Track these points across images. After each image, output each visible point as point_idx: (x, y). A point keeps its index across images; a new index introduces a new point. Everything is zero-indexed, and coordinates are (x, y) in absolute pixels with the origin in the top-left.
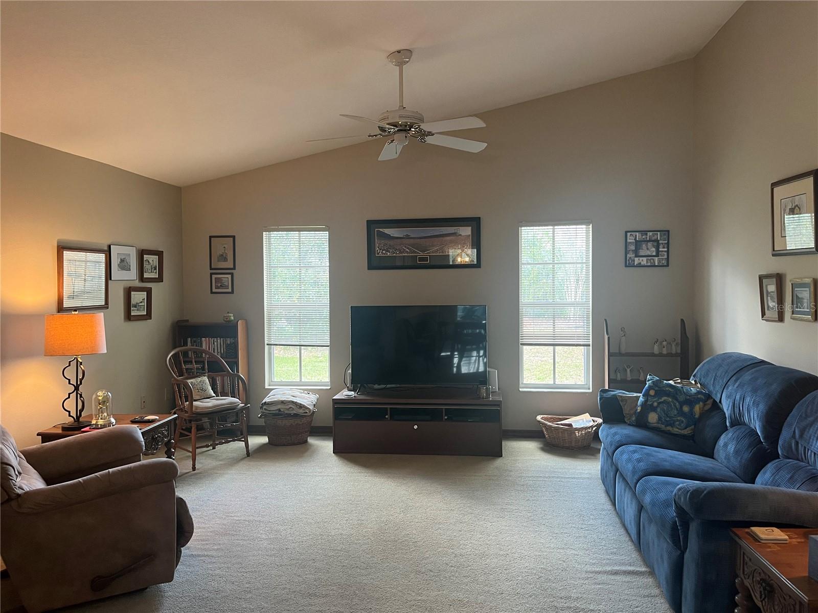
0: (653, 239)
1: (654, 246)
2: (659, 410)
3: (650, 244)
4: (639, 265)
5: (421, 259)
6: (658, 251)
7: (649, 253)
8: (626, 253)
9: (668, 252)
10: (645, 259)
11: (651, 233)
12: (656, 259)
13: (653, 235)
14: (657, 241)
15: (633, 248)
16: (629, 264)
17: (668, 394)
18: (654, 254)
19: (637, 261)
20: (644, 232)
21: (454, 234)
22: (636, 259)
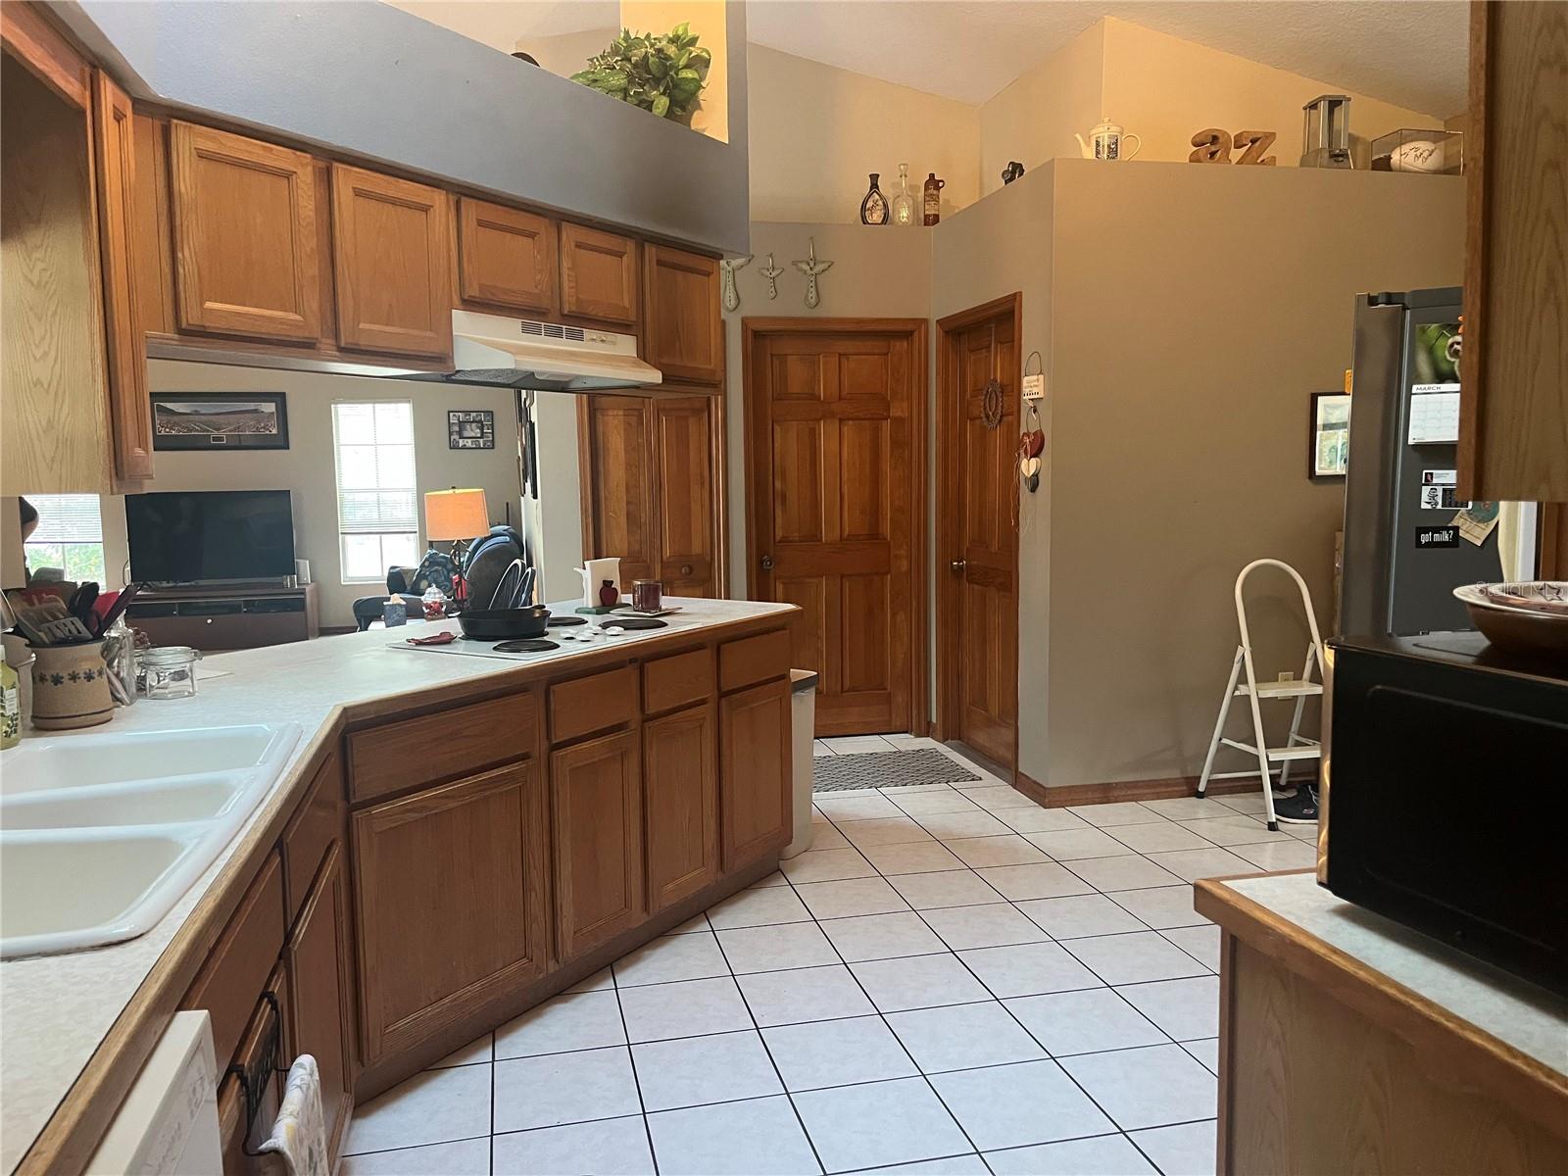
0: (477, 419)
1: (478, 427)
2: (429, 578)
3: (474, 425)
4: (464, 447)
5: (215, 439)
6: (482, 433)
7: (473, 435)
8: (450, 434)
9: (493, 433)
10: (470, 441)
11: (474, 414)
12: (481, 440)
13: (477, 416)
14: (481, 422)
15: (456, 428)
16: (454, 446)
17: (439, 564)
18: (479, 435)
19: (461, 443)
20: (467, 413)
21: (256, 411)
22: (461, 441)
